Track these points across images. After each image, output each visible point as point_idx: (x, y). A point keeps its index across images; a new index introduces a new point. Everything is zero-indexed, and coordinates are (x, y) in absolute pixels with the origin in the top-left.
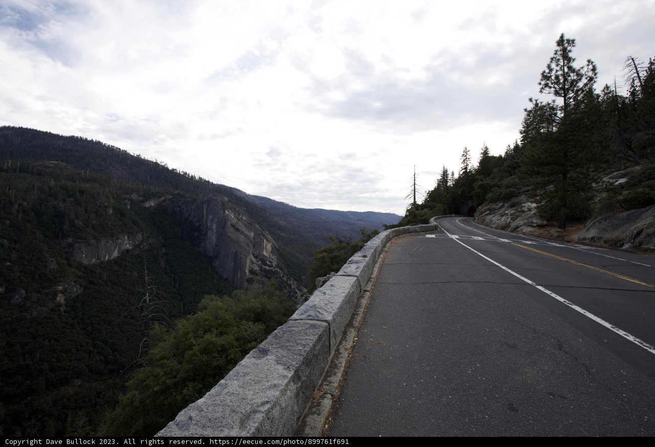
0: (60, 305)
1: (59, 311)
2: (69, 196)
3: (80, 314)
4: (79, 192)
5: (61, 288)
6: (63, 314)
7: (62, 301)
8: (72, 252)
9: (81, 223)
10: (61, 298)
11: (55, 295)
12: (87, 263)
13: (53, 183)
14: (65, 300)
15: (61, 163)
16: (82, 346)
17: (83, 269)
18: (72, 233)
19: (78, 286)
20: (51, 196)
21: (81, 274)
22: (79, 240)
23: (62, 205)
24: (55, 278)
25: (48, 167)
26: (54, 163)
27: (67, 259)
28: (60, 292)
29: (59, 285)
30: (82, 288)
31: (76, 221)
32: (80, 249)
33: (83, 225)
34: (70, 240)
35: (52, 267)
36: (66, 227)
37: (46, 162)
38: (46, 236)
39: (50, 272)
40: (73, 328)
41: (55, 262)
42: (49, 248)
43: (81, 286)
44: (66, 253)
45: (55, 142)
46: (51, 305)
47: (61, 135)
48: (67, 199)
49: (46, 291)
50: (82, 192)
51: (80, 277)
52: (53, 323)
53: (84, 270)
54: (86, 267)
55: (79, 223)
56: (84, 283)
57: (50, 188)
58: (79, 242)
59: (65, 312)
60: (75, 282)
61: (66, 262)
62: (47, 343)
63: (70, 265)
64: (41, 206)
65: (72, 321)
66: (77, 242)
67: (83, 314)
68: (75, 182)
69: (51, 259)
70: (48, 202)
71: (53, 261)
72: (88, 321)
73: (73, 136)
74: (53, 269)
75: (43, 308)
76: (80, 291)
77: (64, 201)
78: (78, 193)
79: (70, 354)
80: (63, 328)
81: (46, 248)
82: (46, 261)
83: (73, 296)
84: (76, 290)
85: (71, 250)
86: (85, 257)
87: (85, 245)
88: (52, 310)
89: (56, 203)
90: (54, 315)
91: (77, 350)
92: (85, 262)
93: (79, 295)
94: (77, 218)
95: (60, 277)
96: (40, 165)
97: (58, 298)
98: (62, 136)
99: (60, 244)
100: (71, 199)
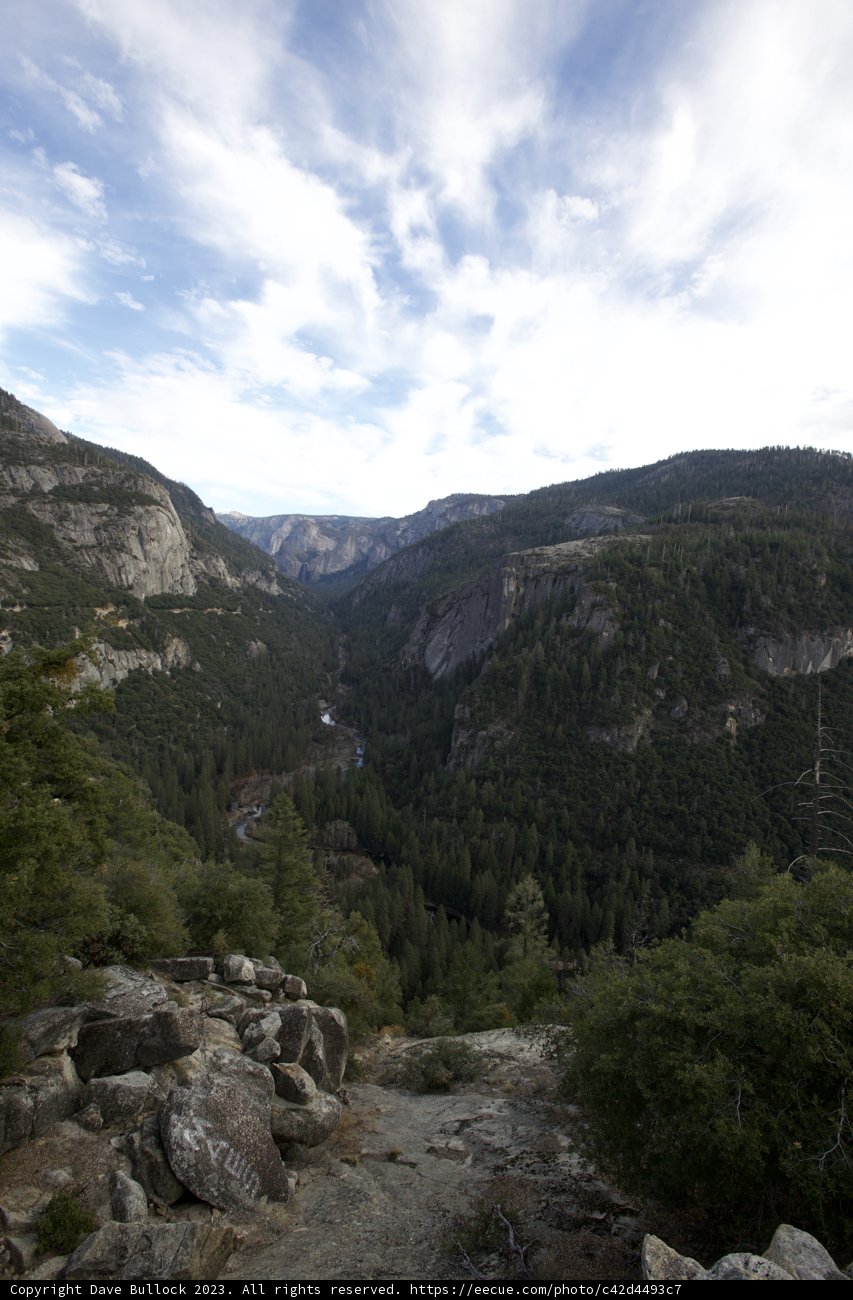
0: (729, 735)
1: (728, 744)
2: (754, 555)
3: (757, 758)
4: (770, 547)
5: (733, 708)
6: (733, 751)
7: (733, 730)
8: (752, 651)
9: (769, 602)
10: (731, 725)
11: (725, 716)
12: (775, 674)
13: (732, 534)
14: (738, 729)
15: (746, 499)
16: (754, 814)
17: (767, 682)
18: (755, 618)
19: (758, 710)
20: (728, 556)
21: (764, 690)
22: (764, 632)
23: (743, 570)
24: (726, 690)
25: (728, 508)
26: (735, 500)
27: (745, 662)
28: (732, 714)
29: (731, 703)
30: (764, 717)
31: (763, 599)
32: (765, 647)
33: (772, 606)
34: (752, 631)
35: (724, 672)
36: (746, 607)
37: (726, 501)
38: (718, 621)
39: (720, 679)
40: (744, 779)
41: (727, 665)
42: (722, 641)
43: (762, 711)
44: (745, 652)
45: (739, 464)
46: (718, 733)
47: (748, 450)
48: (751, 560)
49: (713, 708)
50: (774, 546)
51: (762, 696)
52: (718, 761)
53: (769, 685)
54: (772, 681)
55: (767, 601)
56: (767, 708)
57: (728, 542)
58: (765, 636)
59: (736, 748)
60: (753, 703)
61: (743, 667)
62: (707, 788)
63: (748, 673)
64: (714, 572)
65: (744, 766)
66: (761, 635)
67: (761, 761)
68: (764, 529)
69: (723, 659)
70: (723, 565)
71: (724, 663)
72: (768, 774)
73: (767, 447)
74: (725, 675)
75: (707, 735)
76: (761, 720)
77: (747, 564)
78: (768, 549)
79: (736, 820)
80: (731, 773)
81: (717, 641)
82: (717, 662)
83: (749, 725)
84: (755, 718)
85: (752, 648)
86: (772, 662)
87: (773, 642)
88: (719, 740)
89: (734, 567)
90: (721, 748)
91: (748, 817)
92: (772, 671)
93: (758, 727)
94: (764, 593)
95: (733, 690)
96: (717, 506)
97: (728, 724)
98: (750, 451)
99: (737, 636)
100: (757, 560)
